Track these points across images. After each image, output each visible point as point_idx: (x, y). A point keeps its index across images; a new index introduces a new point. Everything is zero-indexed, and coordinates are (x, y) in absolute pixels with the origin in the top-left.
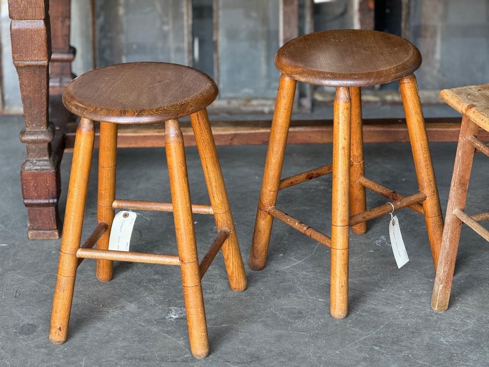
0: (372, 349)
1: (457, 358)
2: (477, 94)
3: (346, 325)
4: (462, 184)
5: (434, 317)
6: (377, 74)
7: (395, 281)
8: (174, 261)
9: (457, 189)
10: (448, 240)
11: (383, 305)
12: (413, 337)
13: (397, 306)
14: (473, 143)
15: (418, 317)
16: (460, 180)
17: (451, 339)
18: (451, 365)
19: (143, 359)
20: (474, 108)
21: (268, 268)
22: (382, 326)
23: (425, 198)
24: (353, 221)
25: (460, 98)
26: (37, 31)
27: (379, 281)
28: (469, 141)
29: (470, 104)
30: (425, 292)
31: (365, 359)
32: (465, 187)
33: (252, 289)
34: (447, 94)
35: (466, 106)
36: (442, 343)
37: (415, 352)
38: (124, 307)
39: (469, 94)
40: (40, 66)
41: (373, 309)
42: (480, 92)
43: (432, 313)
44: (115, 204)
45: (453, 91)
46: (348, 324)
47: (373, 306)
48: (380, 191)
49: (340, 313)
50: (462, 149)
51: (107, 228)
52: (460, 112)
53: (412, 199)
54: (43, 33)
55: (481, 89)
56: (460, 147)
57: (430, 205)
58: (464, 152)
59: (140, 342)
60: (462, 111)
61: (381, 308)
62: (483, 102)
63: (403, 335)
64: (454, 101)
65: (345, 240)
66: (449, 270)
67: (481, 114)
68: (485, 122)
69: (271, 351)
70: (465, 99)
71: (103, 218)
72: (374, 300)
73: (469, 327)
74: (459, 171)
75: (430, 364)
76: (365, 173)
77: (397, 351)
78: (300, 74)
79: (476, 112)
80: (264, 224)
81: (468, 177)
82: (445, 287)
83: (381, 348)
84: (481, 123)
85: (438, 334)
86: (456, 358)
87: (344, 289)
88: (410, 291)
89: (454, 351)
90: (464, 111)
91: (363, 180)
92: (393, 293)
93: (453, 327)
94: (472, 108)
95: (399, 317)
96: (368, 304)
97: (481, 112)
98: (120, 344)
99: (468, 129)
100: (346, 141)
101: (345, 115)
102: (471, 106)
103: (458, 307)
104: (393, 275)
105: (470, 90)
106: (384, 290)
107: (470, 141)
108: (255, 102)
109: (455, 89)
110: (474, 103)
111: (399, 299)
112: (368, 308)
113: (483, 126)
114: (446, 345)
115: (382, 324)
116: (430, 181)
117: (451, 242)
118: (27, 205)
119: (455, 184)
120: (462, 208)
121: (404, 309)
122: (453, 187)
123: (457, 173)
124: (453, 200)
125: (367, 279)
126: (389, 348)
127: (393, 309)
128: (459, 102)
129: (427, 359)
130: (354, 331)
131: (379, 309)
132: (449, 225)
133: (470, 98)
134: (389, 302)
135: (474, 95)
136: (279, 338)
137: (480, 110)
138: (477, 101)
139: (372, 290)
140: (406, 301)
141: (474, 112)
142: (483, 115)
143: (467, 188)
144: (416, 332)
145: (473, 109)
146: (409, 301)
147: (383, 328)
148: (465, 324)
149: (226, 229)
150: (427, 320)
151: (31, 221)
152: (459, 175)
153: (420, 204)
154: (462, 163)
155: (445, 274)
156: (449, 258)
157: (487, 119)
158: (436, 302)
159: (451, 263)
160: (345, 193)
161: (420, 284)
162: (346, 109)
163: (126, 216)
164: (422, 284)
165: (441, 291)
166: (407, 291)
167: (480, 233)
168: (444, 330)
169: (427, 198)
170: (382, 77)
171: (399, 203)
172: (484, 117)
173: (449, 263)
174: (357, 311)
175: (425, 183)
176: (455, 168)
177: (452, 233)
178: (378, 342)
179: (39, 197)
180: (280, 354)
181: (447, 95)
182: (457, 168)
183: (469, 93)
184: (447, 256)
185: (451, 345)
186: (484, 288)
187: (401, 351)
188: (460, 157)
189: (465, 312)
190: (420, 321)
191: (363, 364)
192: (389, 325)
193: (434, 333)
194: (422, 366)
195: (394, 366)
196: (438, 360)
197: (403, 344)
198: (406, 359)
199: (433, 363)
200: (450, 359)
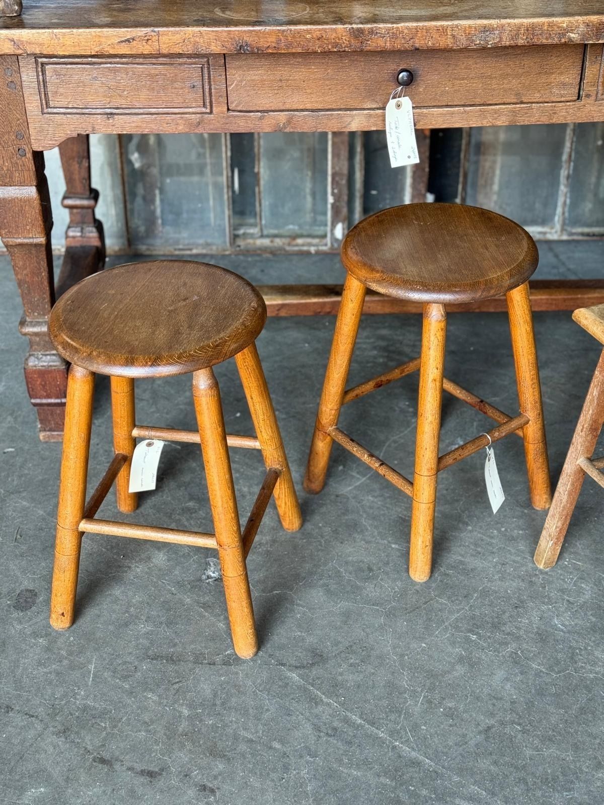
0: (468, 640)
1: (581, 658)
3: (430, 593)
4: (592, 429)
5: (539, 578)
7: (482, 513)
8: (210, 543)
9: (587, 436)
10: (566, 493)
11: (472, 555)
12: (518, 615)
13: (490, 558)
15: (519, 577)
16: (592, 425)
17: (567, 619)
18: (575, 673)
19: (171, 659)
21: (326, 490)
22: (476, 595)
23: (527, 422)
24: (442, 466)
26: (27, 201)
27: (463, 512)
30: (521, 532)
31: (461, 660)
32: (596, 433)
33: (309, 526)
34: (587, 316)
36: (556, 628)
37: (525, 646)
38: (149, 558)
40: (36, 245)
41: (461, 562)
43: (536, 570)
44: (136, 433)
45: (593, 312)
46: (433, 591)
47: (460, 558)
48: (464, 398)
49: (422, 577)
50: (599, 388)
51: (126, 460)
54: (36, 203)
56: (596, 383)
57: (532, 430)
58: (602, 392)
59: (169, 623)
63: (504, 612)
64: (599, 329)
65: (432, 492)
66: (563, 525)
69: (336, 643)
71: (120, 447)
72: (460, 546)
73: (587, 597)
74: (592, 415)
75: (547, 669)
77: (501, 644)
78: (379, 282)
80: (322, 447)
81: (602, 420)
82: (555, 544)
83: (480, 636)
85: (549, 610)
86: (580, 657)
87: (428, 550)
88: (503, 529)
89: (574, 644)
92: (482, 533)
93: (566, 597)
95: (495, 578)
96: (454, 555)
98: (143, 628)
100: (439, 370)
101: (439, 338)
103: (567, 560)
104: (478, 502)
106: (470, 528)
108: (300, 241)
111: (490, 544)
112: (455, 562)
114: (562, 631)
115: (475, 591)
117: (570, 495)
118: (35, 405)
119: (584, 430)
120: (589, 456)
121: (500, 564)
122: (579, 431)
123: (588, 416)
124: (579, 448)
125: (447, 509)
126: (489, 637)
127: (486, 564)
129: (542, 659)
130: (441, 604)
131: (469, 562)
132: (570, 476)
134: (479, 549)
136: (347, 615)
139: (455, 528)
140: (500, 548)
143: (599, 433)
144: (520, 605)
146: (504, 548)
147: (477, 598)
148: (580, 592)
149: (277, 466)
150: (531, 583)
151: (42, 421)
152: (592, 419)
153: (522, 428)
154: (598, 405)
155: (558, 529)
156: (565, 513)
158: (543, 558)
160: (434, 436)
161: (513, 518)
162: (440, 330)
163: (149, 445)
164: (516, 518)
165: (550, 548)
166: (499, 531)
168: (556, 603)
169: (530, 422)
170: (492, 288)
171: (496, 434)
174: (442, 567)
176: (586, 408)
177: (573, 484)
178: (475, 625)
179: (48, 397)
180: (349, 649)
181: (586, 318)
182: (589, 410)
184: (563, 510)
185: (569, 632)
186: (594, 525)
187: (506, 644)
188: (596, 398)
189: (577, 569)
190: (523, 585)
191: (460, 670)
192: (485, 593)
193: (544, 608)
194: (538, 674)
195: (500, 674)
196: (558, 662)
197: (507, 629)
198: (515, 660)
199: (551, 668)
200: (573, 659)
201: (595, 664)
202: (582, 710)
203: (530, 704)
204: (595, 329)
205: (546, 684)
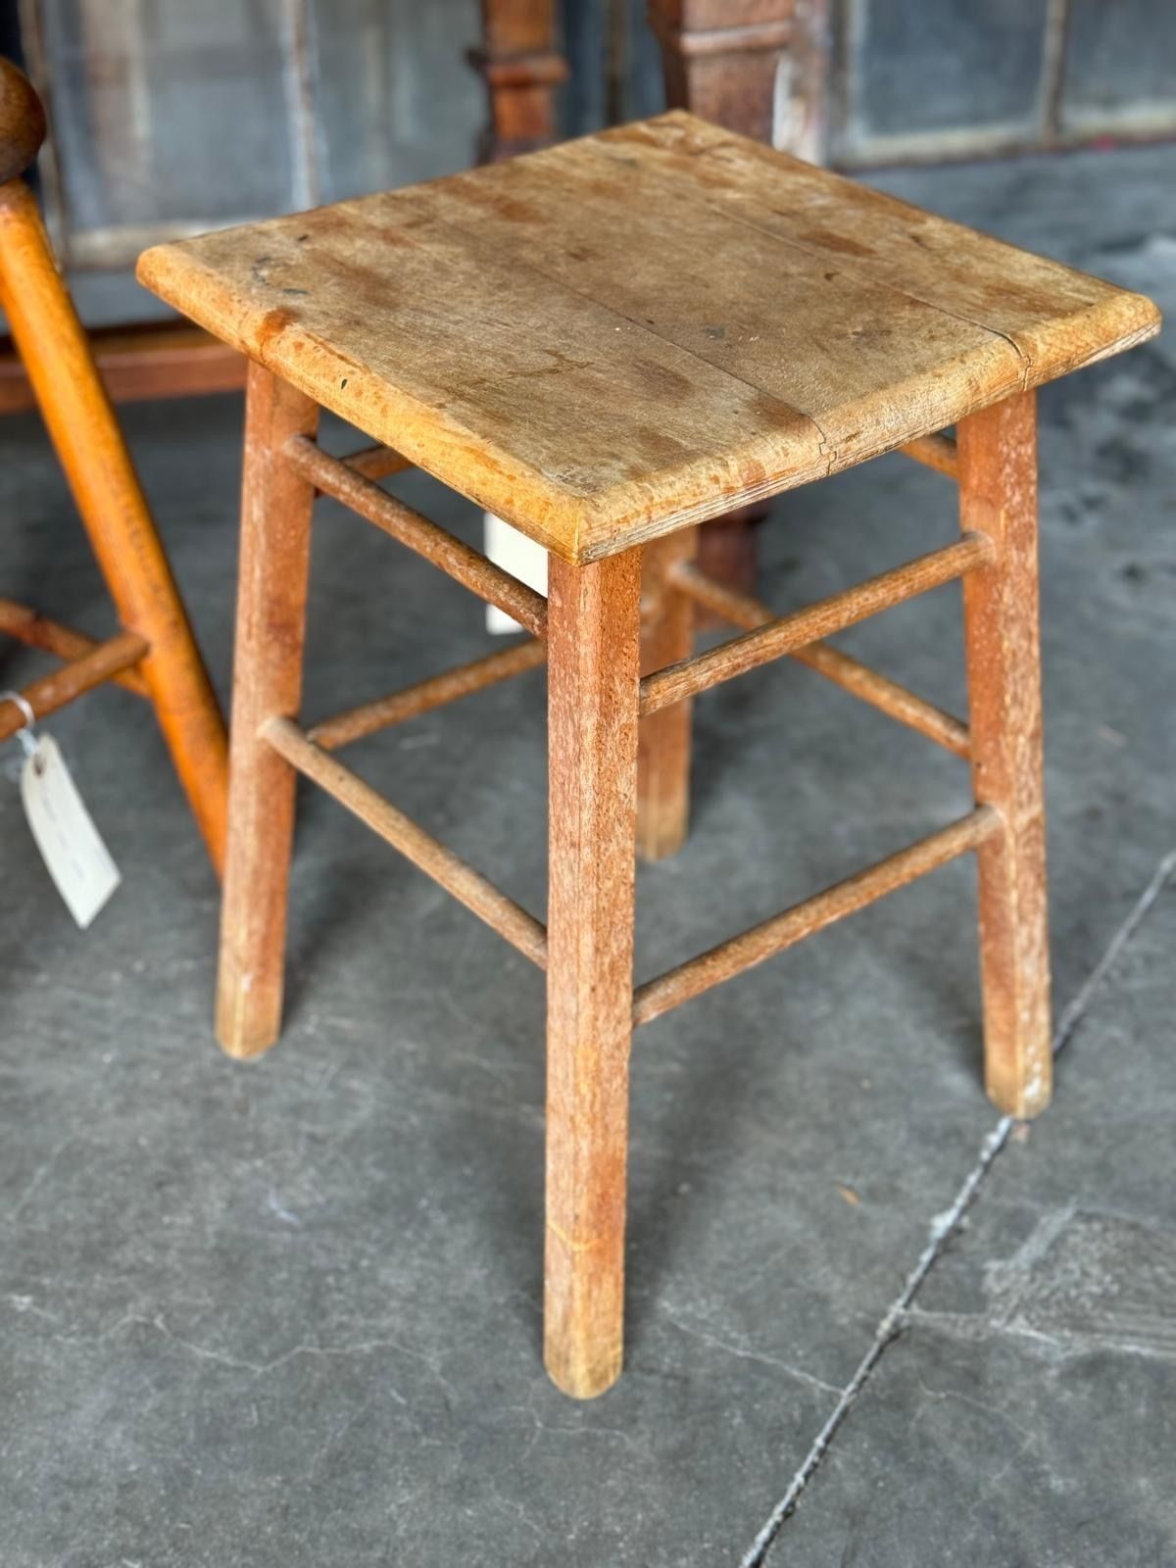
0: (3, 1316)
1: (341, 1297)
2: (297, 254)
4: (277, 625)
5: (232, 1087)
9: (265, 648)
11: (42, 1056)
12: (166, 1207)
13: (95, 1055)
14: (308, 471)
15: (176, 1094)
16: (271, 614)
17: (306, 1190)
18: (321, 1347)
20: (297, 327)
22: (42, 1171)
23: (145, 651)
25: (226, 280)
27: (26, 937)
28: (289, 462)
29: (274, 308)
32: (293, 637)
34: (170, 264)
35: (258, 316)
36: (273, 1223)
37: (177, 1297)
39: (264, 261)
42: (307, 246)
50: (261, 494)
52: (236, 344)
55: (310, 233)
56: (253, 483)
58: (274, 506)
60: (243, 342)
61: (34, 1074)
62: (329, 295)
63: (122, 1206)
64: (204, 294)
67: (332, 352)
68: (359, 394)
70: (249, 286)
72: (10, 1034)
73: (363, 1115)
74: (264, 581)
75: (238, 1355)
77: (104, 1306)
79: (309, 344)
82: (260, 980)
83: (41, 1295)
84: (341, 401)
85: (255, 1172)
86: (337, 1297)
88: (139, 966)
89: (321, 1260)
90: (253, 344)
92: (78, 988)
93: (306, 1127)
94: (288, 327)
95: (106, 1109)
97: (331, 346)
99: (278, 409)
102: (282, 319)
103: (312, 1021)
105: (264, 239)
107: (294, 461)
110: (293, 302)
111: (99, 1014)
113: (350, 412)
114: (290, 1227)
115: (41, 1156)
116: (156, 589)
117: (263, 831)
119: (254, 631)
120: (291, 709)
121: (122, 1065)
123: (256, 588)
124: (253, 688)
126: (72, 1293)
127: (81, 1073)
128: (224, 302)
129: (224, 1327)
131: (30, 1078)
132: (249, 777)
133: (271, 276)
134: (64, 1035)
135: (286, 265)
137: (327, 334)
138: (305, 292)
140: (127, 1020)
141: (299, 346)
142: (342, 358)
143: (301, 637)
144: (172, 1176)
145: (294, 331)
146: (138, 1017)
147: (46, 1180)
148: (345, 1101)
150: (210, 1105)
152: (265, 595)
154: (272, 546)
155: (255, 944)
156: (264, 887)
157: (366, 378)
158: (234, 1026)
165: (248, 996)
167: (377, 825)
168: (276, 1148)
169: (154, 649)
171: (46, 693)
172: (349, 368)
173: (262, 903)
175: (138, 597)
176: (244, 566)
177: (263, 800)
178: (31, 1264)
181: (169, 271)
182: (253, 568)
183: (262, 252)
185: (310, 1227)
187: (122, 1302)
188: (260, 529)
189: (338, 1039)
190: (184, 1115)
192: (71, 1159)
193: (241, 1169)
194: (211, 1377)
195: (95, 1402)
196: (271, 1324)
197: (126, 1256)
198: (145, 1347)
199: (249, 1350)
200: (316, 1308)
201: (378, 1307)
202: (337, 1464)
203: (179, 1480)
204: (193, 295)
205: (234, 1404)
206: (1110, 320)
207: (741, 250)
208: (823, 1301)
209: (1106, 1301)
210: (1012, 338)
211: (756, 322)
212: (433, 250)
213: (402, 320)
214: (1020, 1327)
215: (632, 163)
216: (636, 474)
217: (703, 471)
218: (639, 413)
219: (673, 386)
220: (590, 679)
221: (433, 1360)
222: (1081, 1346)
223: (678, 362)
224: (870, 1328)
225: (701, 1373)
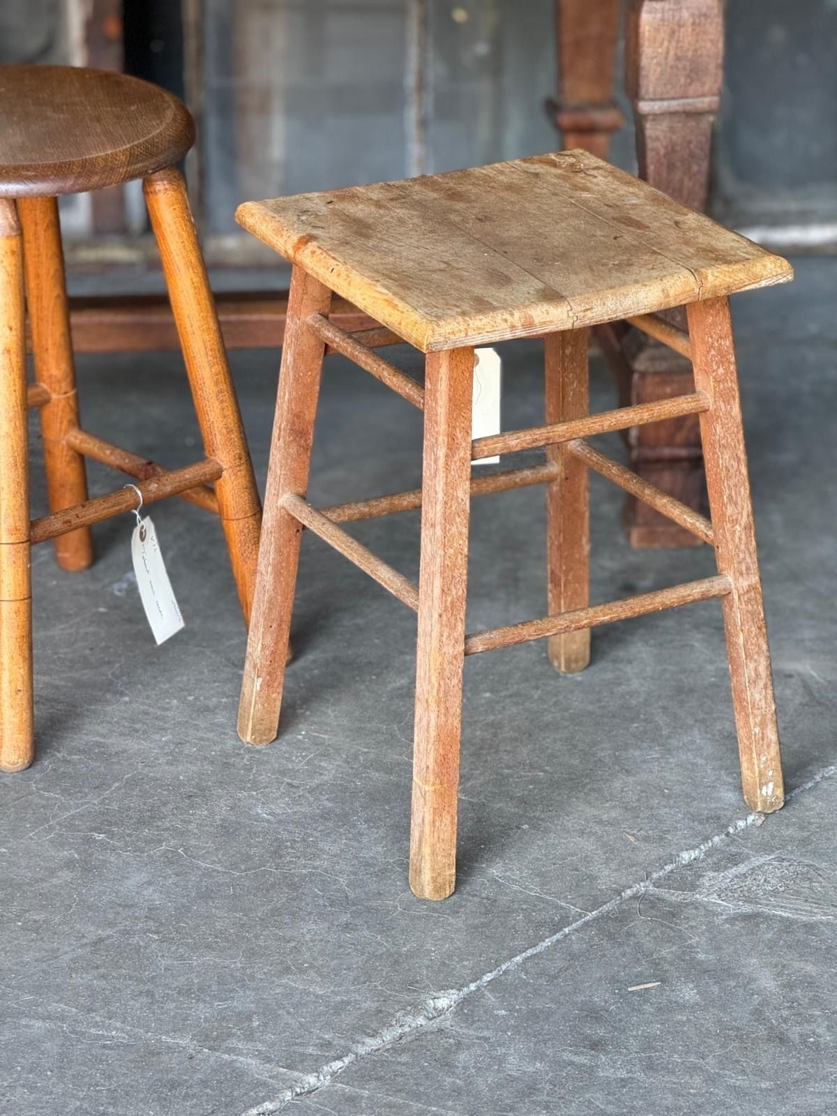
0: (88, 841)
1: (293, 851)
2: (324, 210)
3: (29, 786)
4: (297, 432)
5: (243, 759)
6: (83, 167)
7: (155, 678)
9: (287, 445)
10: (270, 569)
11: (122, 734)
12: (192, 806)
13: (157, 737)
14: (319, 331)
15: (206, 758)
16: (293, 423)
17: (281, 807)
18: (276, 869)
20: (315, 243)
22: (117, 784)
23: (218, 474)
24: (39, 531)
25: (282, 220)
27: (117, 678)
28: (310, 327)
29: (305, 234)
30: (224, 700)
31: (69, 864)
32: (306, 441)
34: (253, 211)
35: (295, 238)
36: (257, 818)
37: (193, 842)
39: (305, 212)
41: (98, 744)
42: (330, 206)
43: (239, 749)
45: (265, 205)
46: (35, 783)
47: (97, 739)
48: (118, 462)
49: (14, 758)
50: (293, 348)
52: (282, 253)
53: (187, 476)
55: (335, 200)
56: (289, 341)
57: (232, 490)
58: (299, 355)
60: (286, 252)
61: (116, 742)
62: (337, 230)
63: (165, 804)
64: (269, 228)
65: (21, 577)
66: (276, 644)
67: (329, 255)
68: (339, 275)
70: (294, 222)
72: (102, 722)
73: (326, 778)
74: (290, 401)
75: (226, 868)
76: (78, 422)
77: (147, 842)
79: (319, 251)
81: (310, 414)
82: (267, 685)
83: (111, 835)
84: (330, 279)
85: (251, 797)
86: (290, 850)
87: (21, 699)
88: (191, 698)
89: (286, 836)
90: (291, 252)
91: (77, 438)
92: (149, 705)
93: (287, 780)
94: (309, 244)
95: (160, 761)
96: (87, 735)
97: (330, 253)
99: (305, 297)
100: (14, 332)
101: (9, 269)
102: (307, 240)
103: (302, 732)
104: (151, 663)
105: (307, 201)
106: (127, 699)
107: (312, 327)
109: (271, 202)
110: (315, 232)
111: (163, 719)
112: (86, 745)
113: (334, 285)
114: (268, 821)
115: (116, 779)
116: (230, 430)
117: (277, 574)
119: (282, 434)
120: (301, 490)
121: (174, 743)
122: (276, 440)
123: (285, 407)
124: (278, 472)
125: (87, 675)
126: (129, 835)
127: (145, 745)
128: (279, 231)
129: (220, 856)
130: (48, 798)
131: (113, 744)
132: (271, 533)
133: (307, 220)
134: (138, 726)
135: (316, 214)
137: (329, 247)
138: (322, 228)
139: (97, 700)
140: (179, 723)
141: (313, 252)
142: (334, 258)
143: (310, 442)
144: (198, 794)
145: (312, 246)
146: (187, 722)
147: (119, 788)
148: (315, 772)
150: (226, 765)
152: (290, 410)
153: (208, 486)
154: (296, 380)
155: (267, 652)
156: (275, 615)
157: (343, 268)
158: (248, 720)
159: (280, 626)
160: (16, 462)
161: (215, 682)
162: (10, 254)
164: (219, 682)
165: (258, 694)
166: (183, 700)
167: (341, 547)
168: (266, 787)
169: (225, 473)
170: (93, 173)
171: (153, 486)
172: (337, 263)
173: (274, 626)
174: (59, 752)
175: (219, 437)
176: (280, 393)
177: (279, 551)
178: (105, 822)
181: (252, 215)
182: (285, 393)
183: (305, 208)
184: (270, 609)
185: (280, 822)
187: (160, 842)
188: (291, 367)
189: (317, 743)
190: (209, 768)
191: (66, 875)
192: (134, 782)
193: (242, 795)
194: (208, 874)
195: (139, 877)
196: (248, 859)
197: (165, 823)
198: (171, 859)
199: (234, 866)
200: (277, 854)
201: (315, 857)
202: (276, 912)
203: (183, 910)
204: (263, 228)
205: (219, 885)
206: (758, 268)
207: (574, 222)
208: (593, 878)
209: (775, 893)
210: (694, 271)
211: (564, 256)
212: (401, 212)
213: (371, 243)
214: (714, 899)
215: (536, 175)
216: (464, 314)
217: (499, 316)
218: (478, 291)
219: (502, 280)
220: (443, 427)
221: (343, 880)
222: (747, 909)
223: (511, 271)
224: (618, 892)
225: (504, 900)
